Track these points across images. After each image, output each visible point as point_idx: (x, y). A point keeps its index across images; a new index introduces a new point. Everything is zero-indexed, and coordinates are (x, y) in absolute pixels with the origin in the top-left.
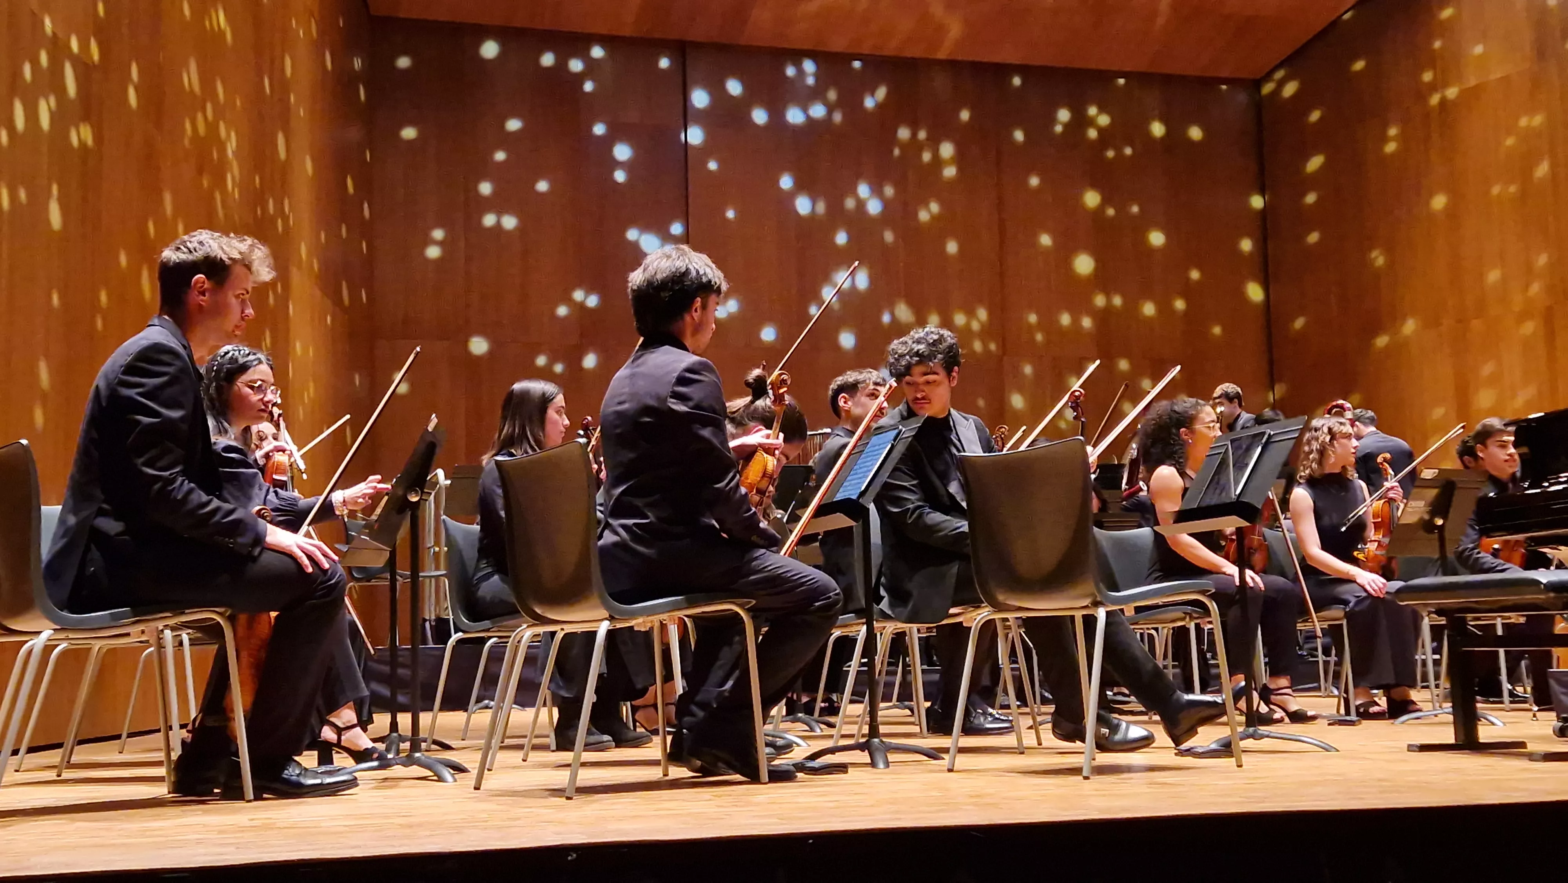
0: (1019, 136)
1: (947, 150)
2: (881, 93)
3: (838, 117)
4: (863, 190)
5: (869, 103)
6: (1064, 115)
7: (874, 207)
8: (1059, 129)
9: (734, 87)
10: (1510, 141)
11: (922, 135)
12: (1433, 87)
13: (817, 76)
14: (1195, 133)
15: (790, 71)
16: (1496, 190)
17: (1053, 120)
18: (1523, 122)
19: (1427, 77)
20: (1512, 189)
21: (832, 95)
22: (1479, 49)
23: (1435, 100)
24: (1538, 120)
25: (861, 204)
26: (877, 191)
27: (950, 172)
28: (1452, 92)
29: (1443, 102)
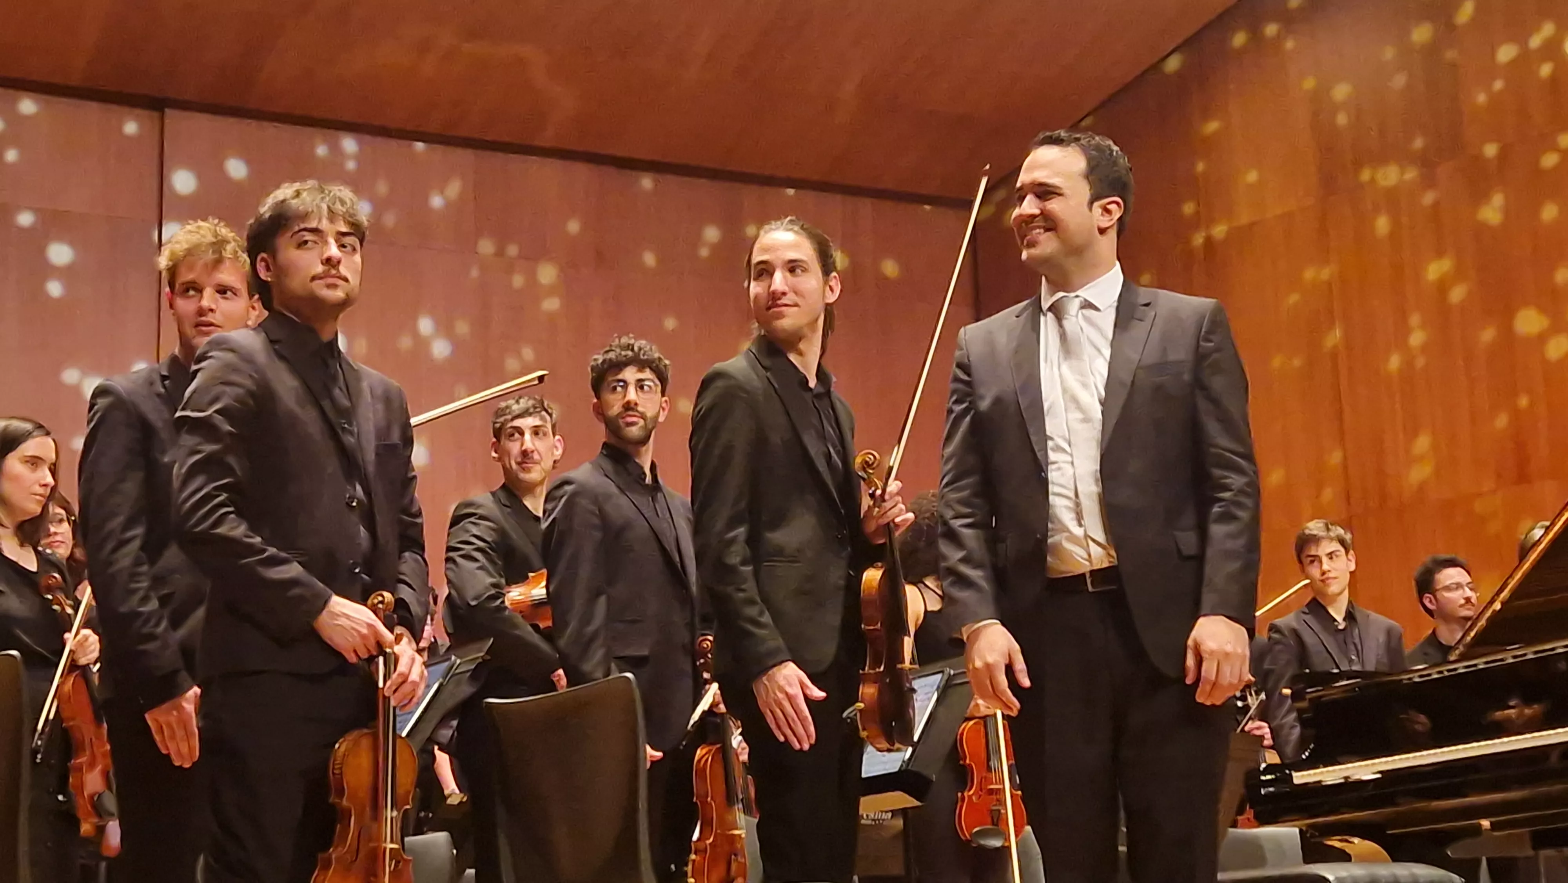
0: (649, 259)
1: (547, 274)
2: (454, 188)
3: (389, 220)
4: (425, 325)
5: (436, 201)
6: (712, 234)
7: (440, 349)
8: (704, 252)
9: (236, 169)
10: (1294, 298)
11: (512, 250)
12: (1195, 223)
13: (358, 158)
14: (890, 268)
15: (321, 151)
16: (1277, 362)
17: (696, 240)
18: (1309, 274)
19: (1188, 208)
20: (1297, 362)
21: (382, 188)
22: (1252, 176)
23: (1198, 240)
24: (1326, 273)
25: (422, 344)
26: (445, 328)
27: (552, 304)
28: (1219, 231)
29: (1209, 241)
